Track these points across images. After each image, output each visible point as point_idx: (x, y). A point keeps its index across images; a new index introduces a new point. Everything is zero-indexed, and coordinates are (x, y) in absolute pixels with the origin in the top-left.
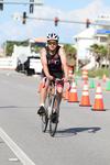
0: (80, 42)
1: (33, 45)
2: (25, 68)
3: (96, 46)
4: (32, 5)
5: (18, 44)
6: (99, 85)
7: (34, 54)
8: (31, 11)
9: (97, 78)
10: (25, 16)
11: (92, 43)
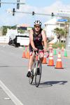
0: (48, 27)
1: (19, 29)
2: (14, 43)
3: (57, 29)
4: (18, 4)
5: (10, 28)
6: (60, 53)
7: (20, 34)
8: (18, 8)
9: (58, 49)
10: (14, 11)
11: (55, 27)
